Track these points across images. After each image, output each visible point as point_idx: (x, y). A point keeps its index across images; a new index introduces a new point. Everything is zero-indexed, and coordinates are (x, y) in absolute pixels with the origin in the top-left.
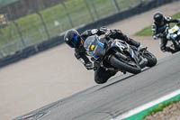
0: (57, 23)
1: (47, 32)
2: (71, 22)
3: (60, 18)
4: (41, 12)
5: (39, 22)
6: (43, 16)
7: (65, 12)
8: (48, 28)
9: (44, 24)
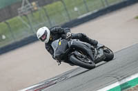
0: (76, 9)
5: (63, 8)
8: (69, 13)
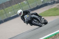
0: (10, 13)
1: (7, 15)
2: (14, 12)
3: (11, 11)
4: (5, 9)
5: (4, 12)
6: (5, 10)
7: (12, 9)
9: (5, 13)
